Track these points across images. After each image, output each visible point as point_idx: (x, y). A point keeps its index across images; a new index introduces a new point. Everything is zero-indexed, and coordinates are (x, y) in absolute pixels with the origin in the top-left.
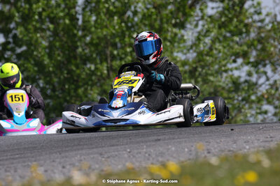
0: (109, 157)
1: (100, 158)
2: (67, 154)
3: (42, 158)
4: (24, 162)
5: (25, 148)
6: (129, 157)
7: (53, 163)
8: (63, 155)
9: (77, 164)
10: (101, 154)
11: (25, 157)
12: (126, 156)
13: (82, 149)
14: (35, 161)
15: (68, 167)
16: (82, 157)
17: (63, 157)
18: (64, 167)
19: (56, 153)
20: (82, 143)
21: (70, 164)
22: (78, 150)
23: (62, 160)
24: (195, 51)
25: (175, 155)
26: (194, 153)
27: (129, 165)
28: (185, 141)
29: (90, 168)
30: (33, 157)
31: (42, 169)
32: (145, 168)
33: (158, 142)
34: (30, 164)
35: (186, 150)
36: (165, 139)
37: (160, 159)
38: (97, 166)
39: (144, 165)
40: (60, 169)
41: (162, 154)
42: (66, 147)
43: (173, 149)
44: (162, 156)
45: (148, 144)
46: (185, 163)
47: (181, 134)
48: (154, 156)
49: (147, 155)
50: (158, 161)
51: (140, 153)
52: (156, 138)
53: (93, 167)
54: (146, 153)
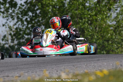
0: (77, 67)
1: (73, 67)
2: (59, 65)
3: (48, 67)
4: (40, 69)
5: (40, 63)
6: (86, 67)
7: (52, 70)
8: (57, 66)
9: (63, 70)
10: (74, 66)
11: (40, 67)
12: (85, 67)
13: (65, 63)
14: (45, 68)
15: (59, 71)
16: (65, 67)
17: (57, 67)
18: (57, 71)
19: (54, 65)
20: (65, 61)
21: (60, 70)
22: (64, 64)
23: (57, 68)
24: (116, 21)
25: (106, 67)
26: (115, 66)
27: (86, 71)
28: (111, 61)
29: (68, 72)
30: (44, 67)
31: (48, 72)
32: (93, 72)
33: (99, 61)
34: (42, 69)
35: (111, 64)
36: (101, 60)
37: (100, 68)
38: (72, 71)
39: (92, 71)
40: (56, 72)
41: (100, 66)
42: (58, 62)
43: (105, 64)
44: (100, 67)
45: (94, 61)
46: (111, 70)
47: (109, 57)
48: (97, 67)
49: (94, 66)
50: (98, 69)
51: (91, 65)
52: (98, 59)
53: (70, 71)
54: (93, 66)
